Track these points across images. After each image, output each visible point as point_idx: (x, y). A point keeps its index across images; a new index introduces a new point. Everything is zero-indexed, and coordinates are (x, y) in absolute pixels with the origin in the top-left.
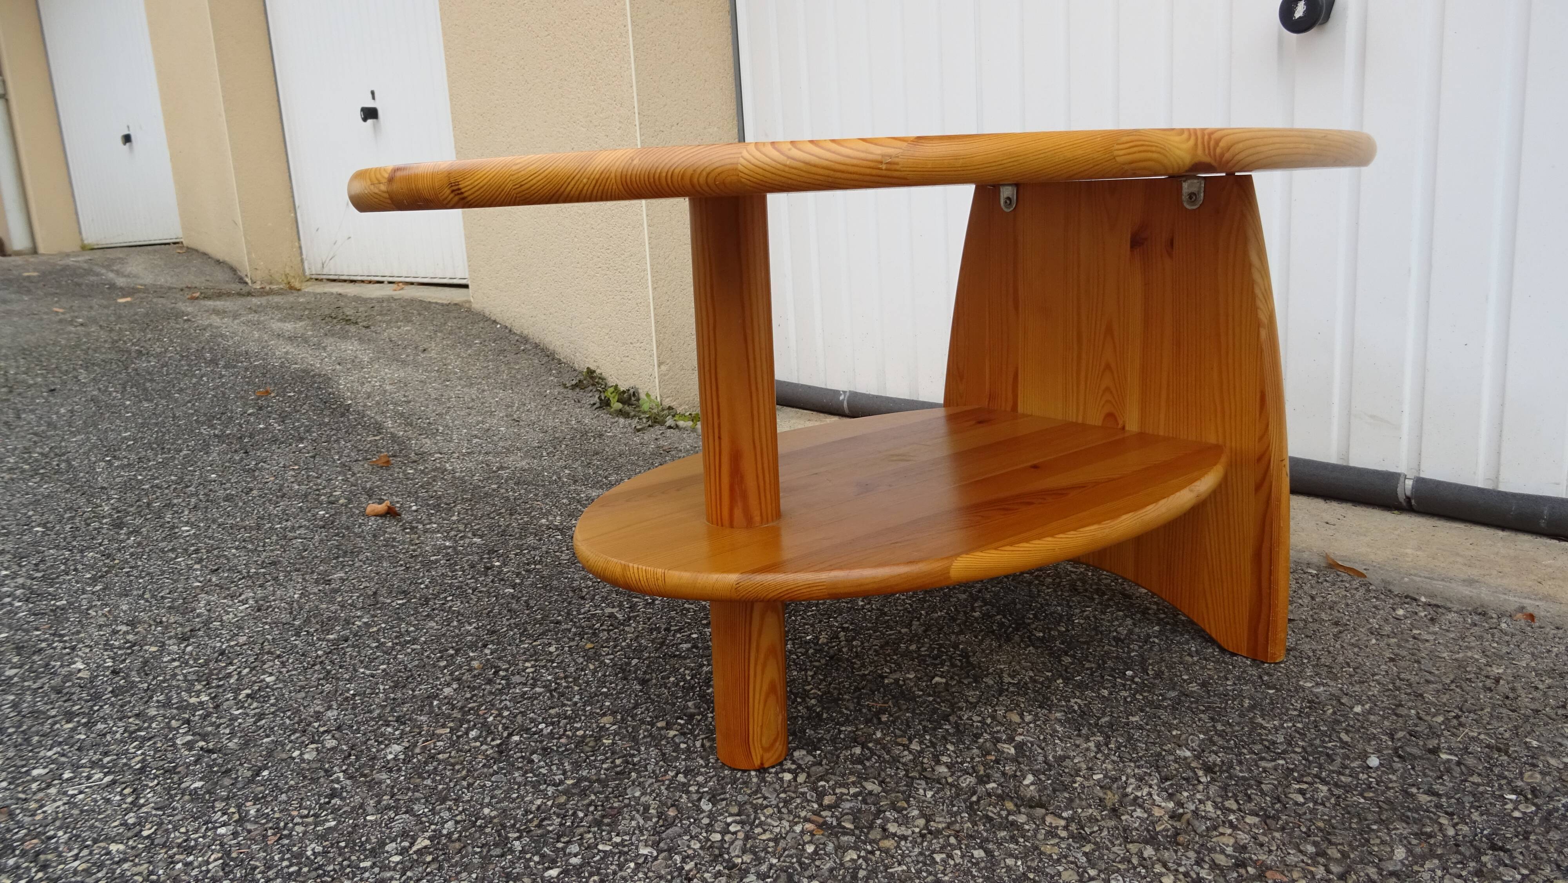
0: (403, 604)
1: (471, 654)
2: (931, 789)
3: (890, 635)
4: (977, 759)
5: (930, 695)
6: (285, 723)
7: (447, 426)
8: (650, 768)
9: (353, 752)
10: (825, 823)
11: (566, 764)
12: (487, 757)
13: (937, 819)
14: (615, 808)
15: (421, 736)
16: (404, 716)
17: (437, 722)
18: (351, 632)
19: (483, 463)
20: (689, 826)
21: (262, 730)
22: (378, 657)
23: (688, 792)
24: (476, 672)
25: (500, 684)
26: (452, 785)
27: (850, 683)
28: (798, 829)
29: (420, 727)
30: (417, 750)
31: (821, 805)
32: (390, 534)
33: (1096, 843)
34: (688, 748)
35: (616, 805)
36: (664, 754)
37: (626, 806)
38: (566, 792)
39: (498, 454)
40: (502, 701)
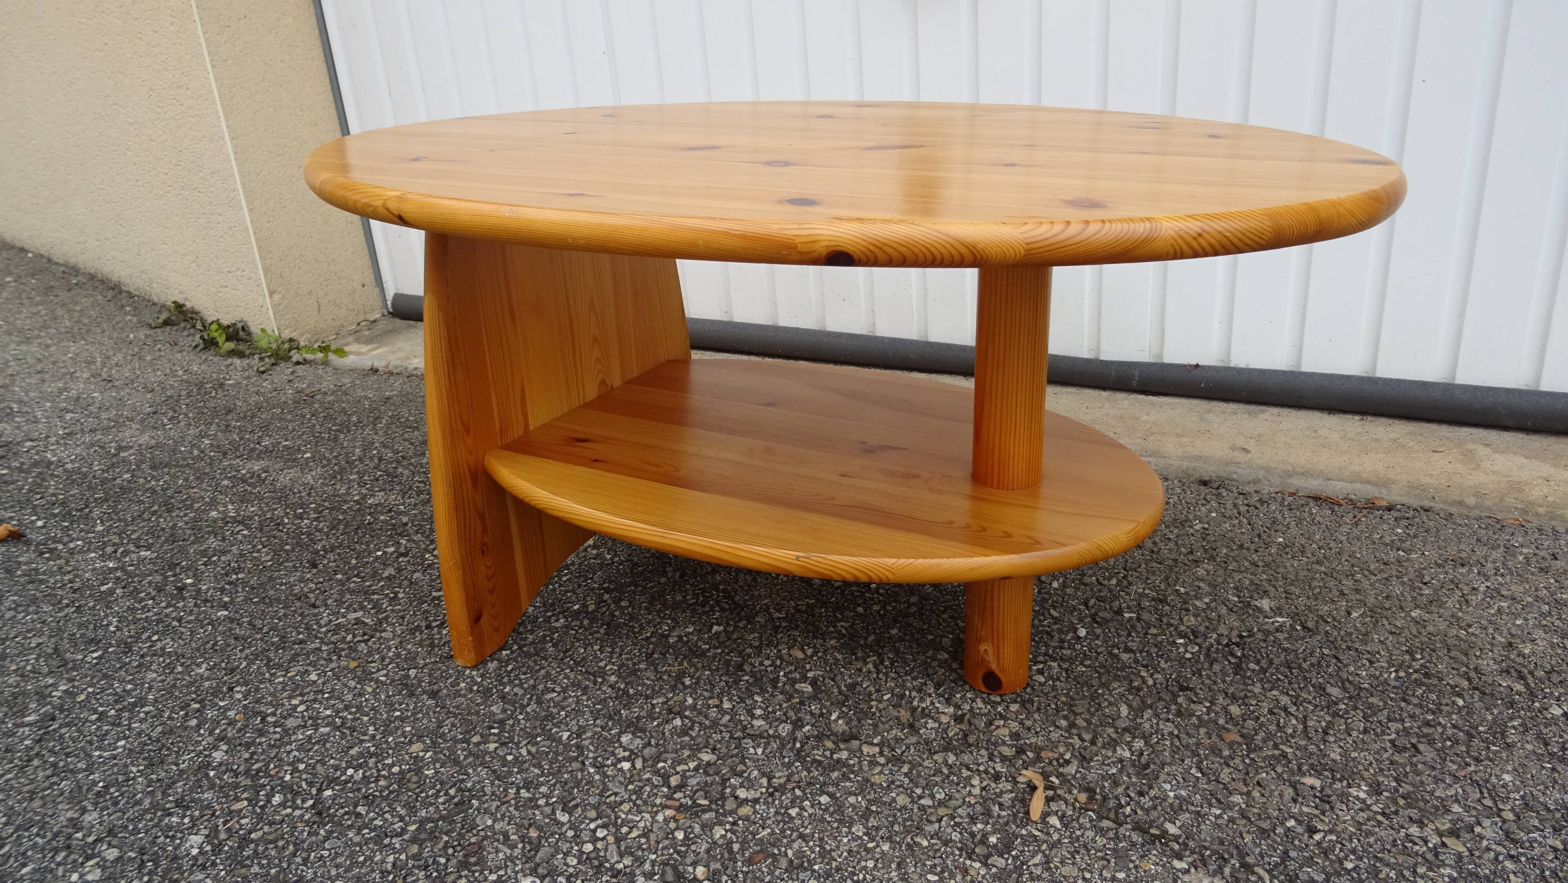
0: (99, 658)
1: (221, 704)
2: (759, 746)
3: (652, 588)
4: (785, 705)
5: (717, 648)
6: (36, 844)
7: (20, 402)
8: (488, 790)
9: (145, 857)
10: (681, 805)
11: (399, 809)
12: (307, 823)
13: (777, 775)
14: (474, 844)
15: (218, 817)
16: (183, 799)
17: (227, 796)
18: (54, 708)
19: (93, 445)
20: (557, 843)
21: (12, 860)
22: (107, 732)
23: (538, 807)
24: (239, 724)
25: (275, 733)
26: (285, 865)
27: (640, 650)
28: (660, 817)
29: (209, 806)
30: (223, 836)
31: (669, 787)
32: (26, 564)
33: (910, 762)
34: (516, 758)
35: (473, 840)
36: (494, 771)
37: (485, 838)
38: (414, 840)
39: (106, 430)
40: (289, 752)
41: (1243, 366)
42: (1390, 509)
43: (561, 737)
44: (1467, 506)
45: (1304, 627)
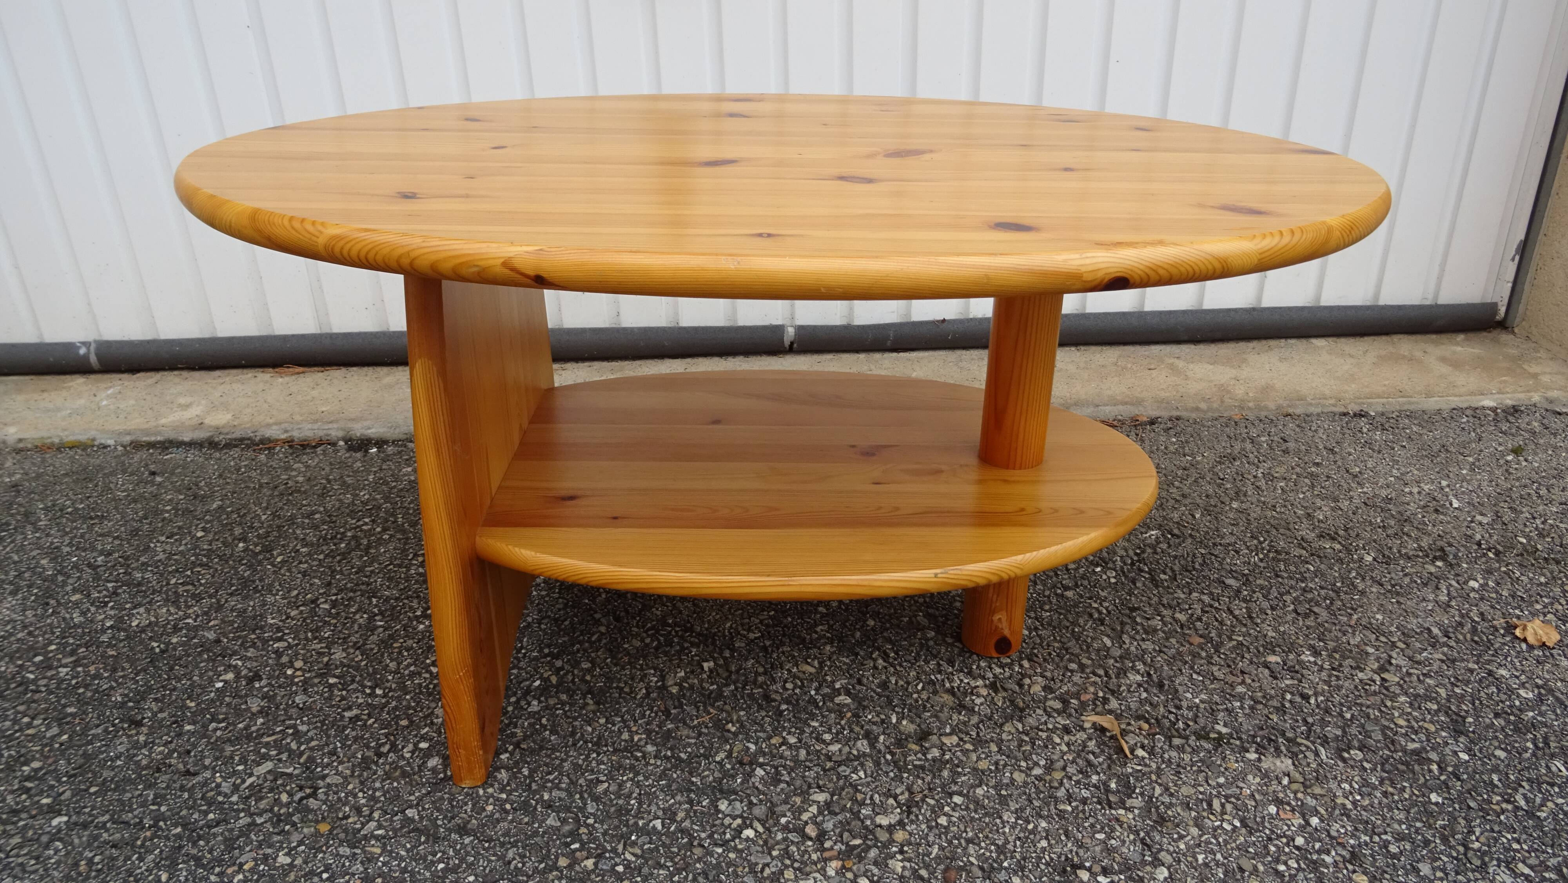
2: (856, 770)
3: (599, 640)
5: (726, 685)
10: (839, 853)
13: (897, 792)
27: (650, 710)
28: (831, 872)
33: (991, 741)
41: (980, 316)
42: (1152, 422)
43: (654, 827)
44: (1203, 411)
45: (1173, 535)
